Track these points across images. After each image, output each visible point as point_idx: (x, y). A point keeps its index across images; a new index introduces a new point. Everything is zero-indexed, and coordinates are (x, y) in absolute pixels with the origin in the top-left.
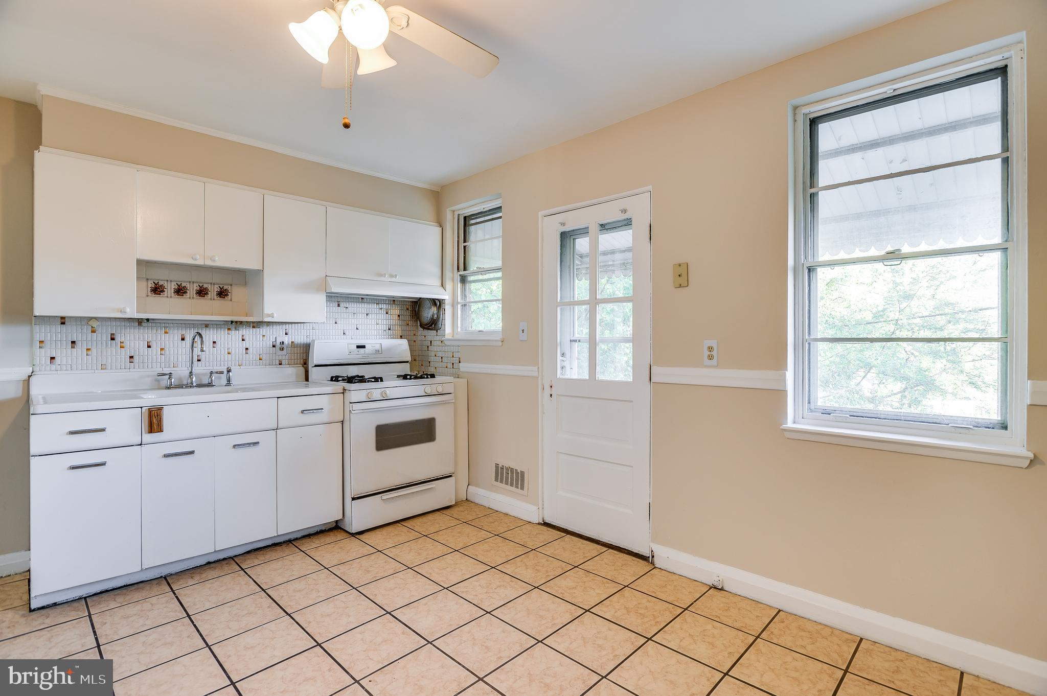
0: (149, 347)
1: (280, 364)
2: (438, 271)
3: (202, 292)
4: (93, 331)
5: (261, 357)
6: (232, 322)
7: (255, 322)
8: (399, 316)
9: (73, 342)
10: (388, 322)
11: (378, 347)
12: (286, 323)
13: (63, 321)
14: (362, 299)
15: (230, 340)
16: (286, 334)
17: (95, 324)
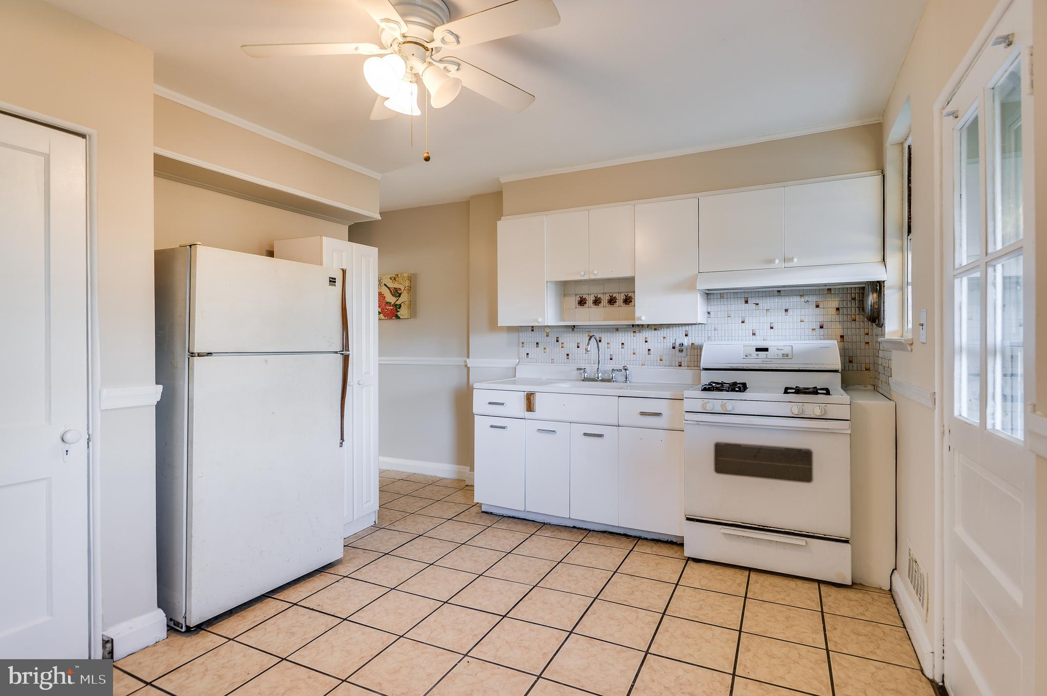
0: (578, 347)
1: (680, 366)
2: (877, 241)
3: (612, 301)
4: (547, 336)
5: (662, 358)
6: (633, 325)
7: (656, 325)
8: (838, 309)
9: (537, 343)
10: (821, 319)
11: (787, 350)
12: (685, 325)
13: (533, 328)
14: (779, 292)
15: (635, 341)
16: (686, 335)
17: (548, 330)
